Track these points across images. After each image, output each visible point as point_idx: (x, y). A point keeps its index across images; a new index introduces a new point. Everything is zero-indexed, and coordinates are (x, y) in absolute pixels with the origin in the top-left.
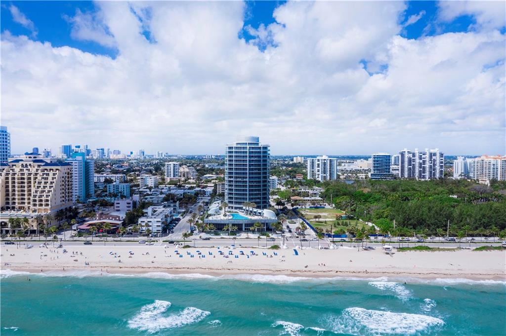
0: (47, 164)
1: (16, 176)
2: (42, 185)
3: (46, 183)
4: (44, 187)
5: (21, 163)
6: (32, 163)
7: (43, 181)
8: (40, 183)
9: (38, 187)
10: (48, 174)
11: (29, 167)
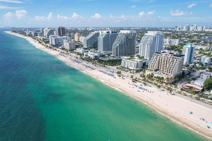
0: (175, 56)
1: (162, 59)
2: (171, 64)
3: (173, 64)
4: (172, 65)
5: (165, 53)
6: (169, 54)
7: (172, 63)
8: (170, 63)
9: (170, 65)
10: (174, 60)
11: (168, 56)
